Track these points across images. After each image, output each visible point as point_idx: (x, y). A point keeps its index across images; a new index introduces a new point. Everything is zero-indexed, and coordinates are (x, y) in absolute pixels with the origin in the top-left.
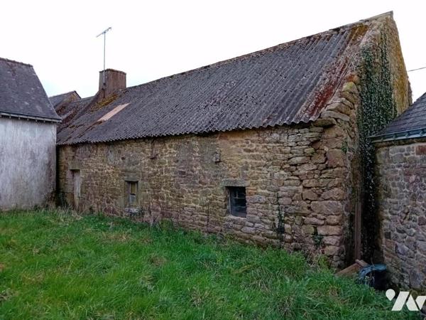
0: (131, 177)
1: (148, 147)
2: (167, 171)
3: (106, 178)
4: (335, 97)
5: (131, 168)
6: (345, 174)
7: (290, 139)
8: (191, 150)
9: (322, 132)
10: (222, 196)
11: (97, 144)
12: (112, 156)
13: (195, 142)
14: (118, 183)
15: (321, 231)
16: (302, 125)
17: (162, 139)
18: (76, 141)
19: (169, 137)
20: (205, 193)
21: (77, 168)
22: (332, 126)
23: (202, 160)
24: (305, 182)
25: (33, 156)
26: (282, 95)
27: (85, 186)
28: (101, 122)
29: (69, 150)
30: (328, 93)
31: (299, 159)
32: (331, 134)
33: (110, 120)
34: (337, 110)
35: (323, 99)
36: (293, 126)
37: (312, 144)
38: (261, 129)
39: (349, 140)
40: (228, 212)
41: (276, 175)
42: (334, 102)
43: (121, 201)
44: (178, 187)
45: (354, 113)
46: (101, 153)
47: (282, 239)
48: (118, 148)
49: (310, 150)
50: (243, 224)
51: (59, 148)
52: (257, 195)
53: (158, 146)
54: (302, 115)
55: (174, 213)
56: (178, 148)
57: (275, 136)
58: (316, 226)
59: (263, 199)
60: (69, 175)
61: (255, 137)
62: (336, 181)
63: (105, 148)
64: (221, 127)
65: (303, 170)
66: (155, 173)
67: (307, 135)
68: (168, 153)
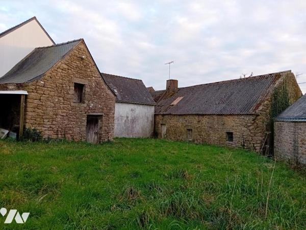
0: (189, 128)
1: (197, 118)
2: (204, 126)
3: (178, 128)
4: (261, 106)
5: (189, 124)
6: (263, 129)
7: (247, 118)
8: (214, 119)
9: (256, 117)
10: (225, 135)
11: (174, 115)
12: (181, 119)
13: (215, 117)
14: (184, 130)
15: (255, 145)
16: (250, 115)
17: (203, 115)
18: (165, 113)
19: (206, 115)
20: (219, 134)
21: (164, 123)
22: (259, 115)
23: (218, 123)
24: (251, 131)
25: (148, 118)
26: (246, 102)
27: (168, 130)
28: (173, 105)
29: (160, 116)
30: (260, 104)
31: (250, 124)
32: (259, 117)
33: (177, 105)
34: (261, 111)
35: (257, 107)
36: (248, 115)
37: (253, 120)
38: (238, 115)
39: (265, 119)
40: (227, 141)
41: (243, 129)
42: (261, 108)
43: (185, 136)
44: (209, 132)
45: (268, 111)
46: (176, 118)
47: (244, 148)
48: (183, 117)
49: (253, 122)
50: (232, 144)
51: (155, 115)
52: (236, 135)
53: (200, 117)
54: (251, 111)
55: (207, 141)
56: (209, 118)
57: (243, 117)
58: (254, 144)
59: (239, 136)
60: (160, 126)
61: (236, 117)
62: (259, 131)
63: (178, 117)
64: (224, 113)
65: (251, 128)
66: (199, 127)
67: (252, 118)
68: (205, 120)
